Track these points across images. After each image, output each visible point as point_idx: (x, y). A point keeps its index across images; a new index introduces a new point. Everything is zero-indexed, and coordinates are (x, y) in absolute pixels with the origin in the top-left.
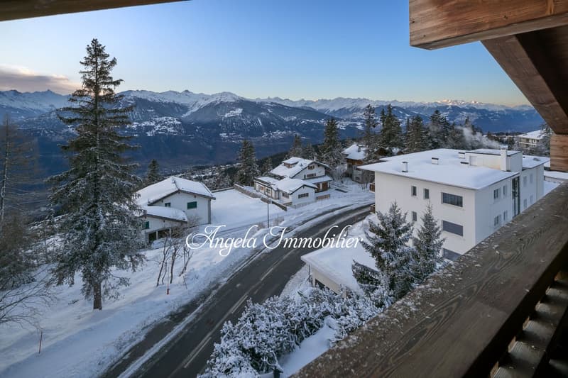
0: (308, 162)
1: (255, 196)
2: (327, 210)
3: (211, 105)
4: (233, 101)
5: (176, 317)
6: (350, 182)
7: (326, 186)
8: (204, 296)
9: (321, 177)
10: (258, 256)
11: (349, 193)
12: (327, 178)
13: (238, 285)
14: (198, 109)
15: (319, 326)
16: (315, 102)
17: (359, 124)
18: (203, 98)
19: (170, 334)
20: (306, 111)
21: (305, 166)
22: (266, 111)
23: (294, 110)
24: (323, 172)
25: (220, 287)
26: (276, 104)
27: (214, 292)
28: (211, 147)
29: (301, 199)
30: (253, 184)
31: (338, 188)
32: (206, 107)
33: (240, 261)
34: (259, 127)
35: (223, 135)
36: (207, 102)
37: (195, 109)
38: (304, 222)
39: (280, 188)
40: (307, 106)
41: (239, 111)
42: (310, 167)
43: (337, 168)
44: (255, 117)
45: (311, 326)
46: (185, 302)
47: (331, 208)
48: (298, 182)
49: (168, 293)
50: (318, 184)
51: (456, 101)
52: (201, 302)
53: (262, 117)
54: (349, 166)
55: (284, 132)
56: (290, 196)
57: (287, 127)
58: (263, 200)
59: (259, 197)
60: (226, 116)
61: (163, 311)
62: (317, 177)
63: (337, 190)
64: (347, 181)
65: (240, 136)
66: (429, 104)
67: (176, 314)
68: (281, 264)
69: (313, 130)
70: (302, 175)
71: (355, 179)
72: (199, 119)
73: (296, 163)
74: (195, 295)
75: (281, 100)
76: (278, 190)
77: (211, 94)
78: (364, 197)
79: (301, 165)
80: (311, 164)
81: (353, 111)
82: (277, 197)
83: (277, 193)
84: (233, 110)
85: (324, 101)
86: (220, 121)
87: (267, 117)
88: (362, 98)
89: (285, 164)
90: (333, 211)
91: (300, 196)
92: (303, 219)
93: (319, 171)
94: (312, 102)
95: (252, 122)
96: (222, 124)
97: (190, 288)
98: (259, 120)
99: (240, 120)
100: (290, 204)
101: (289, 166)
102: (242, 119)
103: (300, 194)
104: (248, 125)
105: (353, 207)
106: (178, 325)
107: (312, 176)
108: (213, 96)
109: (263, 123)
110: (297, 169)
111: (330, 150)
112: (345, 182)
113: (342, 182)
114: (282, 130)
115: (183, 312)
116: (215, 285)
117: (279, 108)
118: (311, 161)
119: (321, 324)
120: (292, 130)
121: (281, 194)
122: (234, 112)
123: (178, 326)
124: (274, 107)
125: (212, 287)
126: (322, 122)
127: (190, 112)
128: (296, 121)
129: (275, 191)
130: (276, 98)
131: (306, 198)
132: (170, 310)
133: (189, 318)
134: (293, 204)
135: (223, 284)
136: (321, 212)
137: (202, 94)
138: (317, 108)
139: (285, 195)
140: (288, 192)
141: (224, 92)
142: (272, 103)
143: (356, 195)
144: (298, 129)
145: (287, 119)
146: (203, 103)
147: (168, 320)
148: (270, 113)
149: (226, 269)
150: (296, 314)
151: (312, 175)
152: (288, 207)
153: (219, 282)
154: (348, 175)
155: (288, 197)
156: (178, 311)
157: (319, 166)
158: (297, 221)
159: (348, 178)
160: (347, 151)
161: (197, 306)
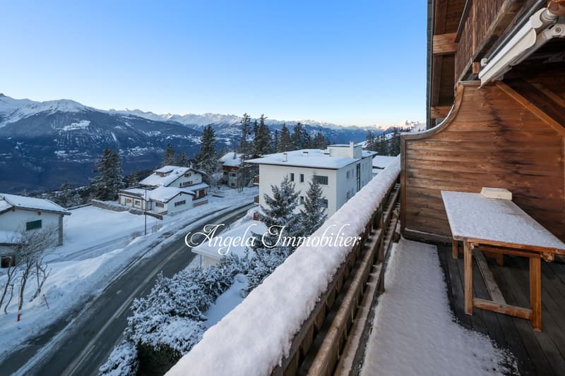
0: (184, 169)
1: (121, 209)
2: (207, 213)
3: (42, 114)
4: (77, 111)
5: (38, 341)
6: (226, 188)
7: (202, 193)
8: (75, 311)
9: (197, 184)
10: (138, 262)
11: (226, 197)
12: (205, 185)
13: (119, 292)
14: (19, 119)
15: (230, 284)
16: (182, 117)
17: (228, 139)
18: (29, 106)
19: (33, 358)
20: (172, 126)
21: (181, 174)
22: (122, 124)
23: (159, 125)
24: (200, 179)
25: (95, 299)
26: (135, 116)
27: (88, 305)
28: (40, 168)
29: (177, 207)
30: (116, 198)
31: (214, 194)
32: (34, 117)
33: (116, 270)
34: (114, 143)
35: (60, 153)
36: (35, 111)
37: (15, 119)
38: (185, 226)
39: (153, 198)
40: (174, 120)
41: (85, 124)
42: (186, 175)
43: (214, 175)
44: (107, 132)
45: (223, 285)
46: (49, 323)
47: (211, 211)
48: (175, 190)
49: (19, 320)
50: (195, 191)
51: (309, 120)
52: (73, 317)
53: (116, 132)
54: (225, 173)
55: (146, 149)
56: (166, 205)
57: (149, 143)
58: (133, 212)
59: (128, 210)
60: (65, 129)
61: (16, 339)
62: (194, 185)
63: (214, 196)
64: (223, 187)
65: (85, 154)
66: (288, 122)
67: (37, 338)
68: (166, 264)
69: (179, 146)
70: (178, 183)
71: (230, 185)
72: (20, 132)
73: (172, 171)
74: (61, 313)
75: (142, 112)
76: (151, 201)
77: (41, 101)
78: (239, 199)
79: (177, 173)
80: (187, 171)
81: (222, 127)
82: (149, 208)
83: (149, 203)
84: (75, 122)
85: (193, 116)
86: (56, 136)
87: (125, 132)
88: (231, 115)
89: (158, 173)
90: (213, 213)
91: (177, 204)
92: (183, 223)
93: (195, 178)
94: (179, 117)
95: (103, 137)
96: (59, 139)
97: (52, 307)
98: (113, 135)
99: (87, 135)
100: (165, 213)
101: (162, 175)
102: (89, 133)
103: (177, 201)
104: (97, 140)
105: (232, 209)
106: (43, 346)
107: (188, 184)
108: (45, 104)
109: (118, 138)
110: (172, 176)
111: (207, 157)
112: (221, 189)
113: (219, 188)
114: (142, 146)
115: (47, 333)
116: (88, 297)
117: (140, 121)
118: (188, 169)
119: (232, 282)
120: (155, 146)
121: (154, 204)
122: (78, 125)
123: (43, 348)
124: (133, 121)
125: (84, 300)
126: (190, 137)
127: (6, 122)
128: (160, 137)
129: (147, 202)
130: (137, 111)
131: (182, 206)
132: (27, 336)
133: (59, 337)
134: (169, 213)
135: (98, 295)
136: (201, 216)
137: (27, 100)
138: (185, 123)
139: (159, 204)
140: (163, 200)
141: (63, 100)
142: (130, 116)
143: (233, 199)
144: (162, 145)
145: (149, 134)
146: (28, 112)
147: (26, 345)
148: (128, 128)
149: (99, 280)
150: (209, 277)
151: (189, 182)
152: (164, 216)
153: (92, 294)
154: (224, 182)
155: (162, 206)
156: (39, 333)
157: (196, 173)
158: (177, 226)
159: (224, 185)
160: (223, 159)
161: (66, 323)
